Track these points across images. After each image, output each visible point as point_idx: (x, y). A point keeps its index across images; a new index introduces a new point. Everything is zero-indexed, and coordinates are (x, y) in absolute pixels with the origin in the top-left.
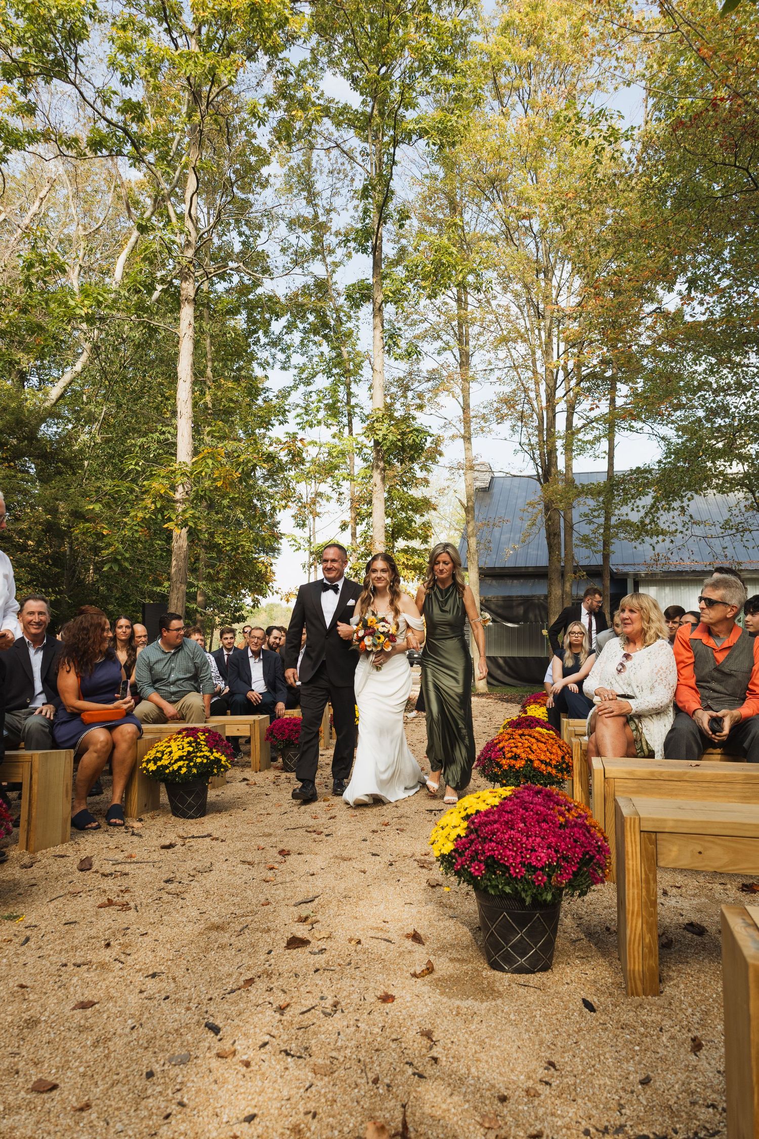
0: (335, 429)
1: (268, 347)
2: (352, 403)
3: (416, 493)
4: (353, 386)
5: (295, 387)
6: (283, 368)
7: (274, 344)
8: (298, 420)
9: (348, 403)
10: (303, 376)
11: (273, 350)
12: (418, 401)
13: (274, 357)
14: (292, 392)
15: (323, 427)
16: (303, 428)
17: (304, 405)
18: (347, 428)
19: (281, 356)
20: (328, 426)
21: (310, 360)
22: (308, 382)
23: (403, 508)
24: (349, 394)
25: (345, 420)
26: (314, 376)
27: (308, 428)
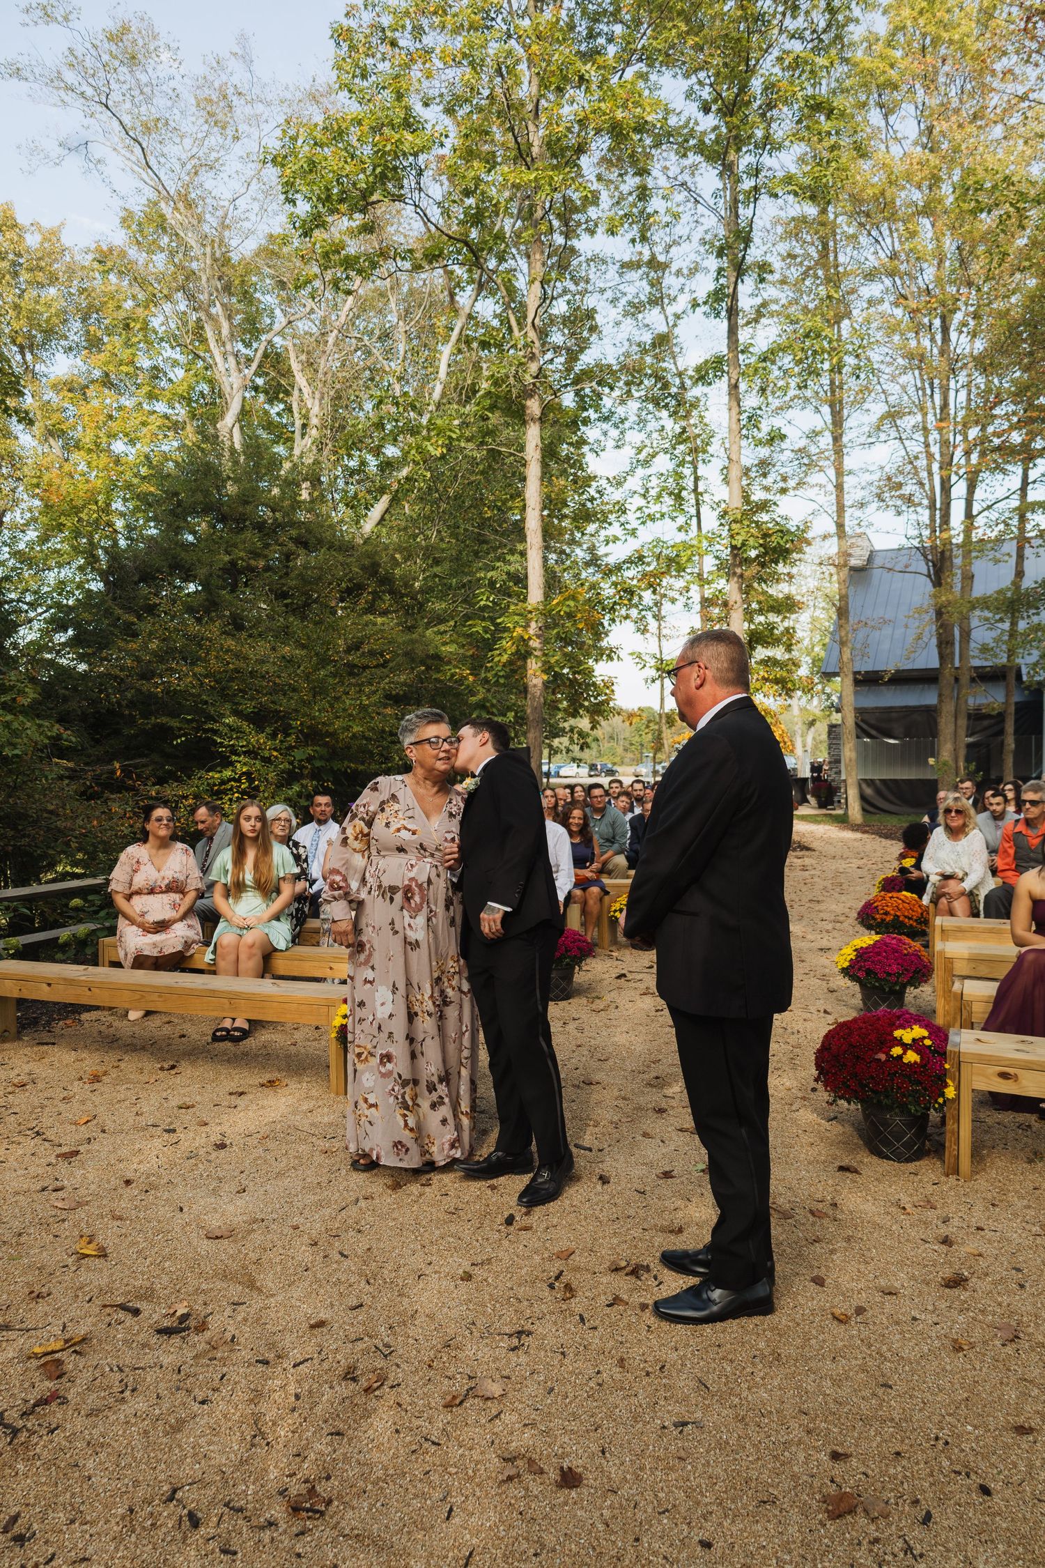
0: (681, 520)
1: (599, 424)
2: (700, 489)
3: (778, 591)
4: (700, 465)
5: (632, 471)
6: (618, 447)
7: (606, 419)
8: (638, 514)
9: (695, 490)
10: (642, 456)
11: (605, 426)
12: (782, 484)
13: (605, 434)
14: (629, 478)
15: (667, 520)
16: (643, 523)
17: (642, 492)
18: (695, 520)
19: (614, 433)
20: (673, 519)
21: (649, 436)
22: (646, 463)
23: (760, 612)
24: (697, 479)
25: (693, 511)
26: (653, 457)
27: (649, 523)
